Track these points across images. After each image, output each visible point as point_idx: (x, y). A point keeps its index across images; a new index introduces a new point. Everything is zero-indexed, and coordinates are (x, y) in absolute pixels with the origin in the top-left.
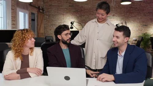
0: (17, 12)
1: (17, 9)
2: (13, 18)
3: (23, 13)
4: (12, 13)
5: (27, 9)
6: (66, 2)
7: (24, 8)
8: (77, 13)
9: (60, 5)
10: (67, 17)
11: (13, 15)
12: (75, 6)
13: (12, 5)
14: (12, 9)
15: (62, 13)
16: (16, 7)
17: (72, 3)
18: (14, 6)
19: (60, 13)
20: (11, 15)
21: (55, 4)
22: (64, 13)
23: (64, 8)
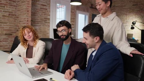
0: (76, 15)
1: (76, 12)
2: (72, 19)
3: (84, 15)
4: (71, 15)
5: (88, 11)
6: (130, 2)
7: (84, 11)
8: (141, 12)
9: (123, 5)
10: (130, 17)
11: (72, 17)
12: (139, 4)
13: (71, 9)
14: (71, 12)
15: (125, 13)
16: (76, 10)
17: (136, 2)
18: (74, 9)
19: (123, 13)
20: (70, 17)
21: (119, 5)
22: (127, 14)
23: (128, 7)
